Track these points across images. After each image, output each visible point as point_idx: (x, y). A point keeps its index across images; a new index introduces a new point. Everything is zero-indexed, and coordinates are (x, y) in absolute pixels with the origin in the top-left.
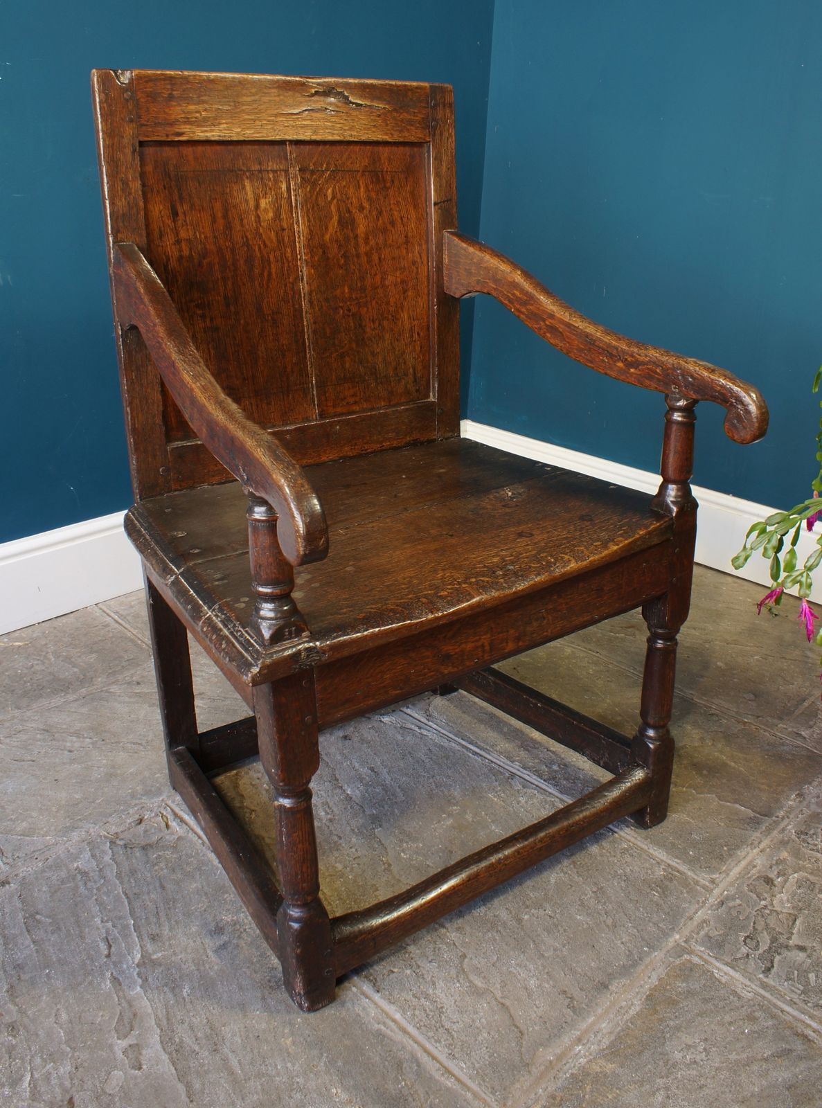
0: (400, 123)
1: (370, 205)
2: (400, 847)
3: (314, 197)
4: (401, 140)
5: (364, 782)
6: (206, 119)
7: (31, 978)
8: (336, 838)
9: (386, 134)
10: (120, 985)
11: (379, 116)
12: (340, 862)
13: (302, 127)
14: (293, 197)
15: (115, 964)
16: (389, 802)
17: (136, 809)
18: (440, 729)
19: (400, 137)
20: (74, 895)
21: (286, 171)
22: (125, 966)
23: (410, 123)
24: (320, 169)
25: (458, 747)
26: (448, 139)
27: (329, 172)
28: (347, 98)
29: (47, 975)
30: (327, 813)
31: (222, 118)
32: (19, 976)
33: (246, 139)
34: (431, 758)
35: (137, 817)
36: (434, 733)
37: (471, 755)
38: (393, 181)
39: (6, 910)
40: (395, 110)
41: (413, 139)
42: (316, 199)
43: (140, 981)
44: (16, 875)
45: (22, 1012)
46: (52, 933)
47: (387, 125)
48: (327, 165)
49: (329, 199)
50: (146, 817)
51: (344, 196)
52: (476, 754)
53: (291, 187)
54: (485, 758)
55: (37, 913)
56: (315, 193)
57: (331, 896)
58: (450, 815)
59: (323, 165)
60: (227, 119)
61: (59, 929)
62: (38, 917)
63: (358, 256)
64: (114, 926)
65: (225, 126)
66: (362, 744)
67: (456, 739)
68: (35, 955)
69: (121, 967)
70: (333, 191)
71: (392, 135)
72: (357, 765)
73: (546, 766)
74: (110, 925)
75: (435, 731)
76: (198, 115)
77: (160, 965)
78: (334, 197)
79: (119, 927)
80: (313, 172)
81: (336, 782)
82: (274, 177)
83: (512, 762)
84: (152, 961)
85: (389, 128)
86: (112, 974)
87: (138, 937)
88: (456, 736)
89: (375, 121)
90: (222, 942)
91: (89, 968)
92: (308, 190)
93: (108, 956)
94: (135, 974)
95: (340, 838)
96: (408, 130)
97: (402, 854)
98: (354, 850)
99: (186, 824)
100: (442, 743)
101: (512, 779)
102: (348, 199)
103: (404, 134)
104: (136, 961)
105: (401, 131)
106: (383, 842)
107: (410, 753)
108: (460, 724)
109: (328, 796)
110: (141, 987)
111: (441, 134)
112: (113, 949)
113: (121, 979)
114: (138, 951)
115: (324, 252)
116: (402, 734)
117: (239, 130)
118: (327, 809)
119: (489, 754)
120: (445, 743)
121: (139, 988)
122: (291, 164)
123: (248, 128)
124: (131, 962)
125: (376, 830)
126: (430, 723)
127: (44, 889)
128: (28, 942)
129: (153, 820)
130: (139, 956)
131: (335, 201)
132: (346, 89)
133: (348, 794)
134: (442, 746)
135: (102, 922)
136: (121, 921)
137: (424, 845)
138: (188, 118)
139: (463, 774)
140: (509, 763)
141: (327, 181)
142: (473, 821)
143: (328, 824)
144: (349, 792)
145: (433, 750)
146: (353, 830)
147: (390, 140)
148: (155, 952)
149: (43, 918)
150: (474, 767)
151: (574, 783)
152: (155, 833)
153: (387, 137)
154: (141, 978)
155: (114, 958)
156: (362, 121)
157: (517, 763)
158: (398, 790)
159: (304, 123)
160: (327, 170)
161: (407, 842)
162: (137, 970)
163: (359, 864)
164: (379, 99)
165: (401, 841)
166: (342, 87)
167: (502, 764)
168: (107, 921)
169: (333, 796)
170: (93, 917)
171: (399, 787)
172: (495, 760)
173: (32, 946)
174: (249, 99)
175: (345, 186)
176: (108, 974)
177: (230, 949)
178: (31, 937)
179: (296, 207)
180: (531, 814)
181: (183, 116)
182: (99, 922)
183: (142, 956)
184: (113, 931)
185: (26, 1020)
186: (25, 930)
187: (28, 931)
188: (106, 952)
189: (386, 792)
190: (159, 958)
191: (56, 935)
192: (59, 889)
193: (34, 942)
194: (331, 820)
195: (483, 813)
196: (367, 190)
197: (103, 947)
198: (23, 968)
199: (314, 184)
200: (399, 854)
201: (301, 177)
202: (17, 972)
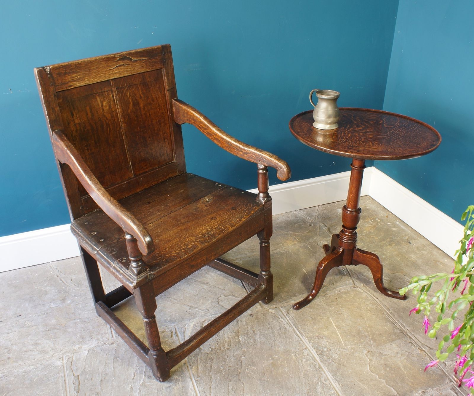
0: (152, 63)
1: (144, 96)
2: (248, 367)
3: (123, 98)
4: (153, 69)
5: (248, 336)
6: (79, 79)
7: (108, 379)
8: (226, 356)
9: (147, 69)
10: (132, 390)
11: (144, 62)
12: (223, 367)
13: (115, 73)
14: (115, 99)
15: (134, 382)
16: (253, 347)
17: (164, 326)
18: (289, 320)
19: (152, 69)
20: (132, 354)
21: (111, 90)
22: (136, 384)
23: (155, 62)
24: (124, 86)
25: (292, 331)
26: (170, 65)
27: (127, 87)
28: (131, 59)
29: (113, 380)
30: (228, 346)
31: (86, 77)
32: (105, 377)
33: (95, 82)
34: (279, 333)
35: (163, 330)
36: (286, 321)
37: (295, 335)
38: (151, 85)
39: (110, 353)
40: (149, 59)
41: (157, 68)
42: (124, 98)
43: (138, 391)
44: (117, 342)
45: (102, 390)
46: (120, 366)
47: (147, 65)
48: (126, 84)
49: (128, 97)
50: (166, 331)
51: (134, 94)
52: (297, 335)
53: (114, 96)
54: (300, 338)
55: (118, 357)
56: (123, 96)
57: (213, 379)
58: (273, 359)
59: (124, 85)
60: (87, 77)
61: (122, 365)
62: (118, 359)
63: (141, 115)
64: (139, 369)
65: (87, 79)
66: (256, 319)
67: (293, 326)
68: (112, 371)
69: (135, 384)
70: (129, 94)
71: (149, 68)
72: (249, 328)
73: (322, 348)
74: (138, 368)
75: (287, 321)
76: (76, 78)
77: (147, 387)
78: (130, 96)
79: (140, 370)
80: (121, 88)
81: (238, 334)
82: (107, 93)
83: (310, 342)
84: (145, 385)
85: (148, 66)
86: (131, 386)
87: (144, 375)
88: (294, 325)
89: (142, 65)
90: (169, 385)
91: (126, 381)
92: (120, 95)
93: (133, 379)
94: (138, 388)
95: (228, 357)
96: (155, 65)
97: (247, 370)
98: (230, 363)
99: (178, 337)
100: (287, 327)
101: (305, 350)
102: (135, 95)
103: (154, 67)
104: (140, 384)
105: (153, 66)
106: (242, 363)
107: (272, 328)
108: (298, 320)
109: (232, 339)
110: (138, 393)
111: (168, 64)
112: (135, 377)
113: (133, 388)
114: (142, 380)
115: (129, 117)
116: (273, 319)
117: (92, 80)
118: (229, 344)
119: (302, 336)
120: (288, 327)
121: (137, 393)
122: (113, 87)
123: (96, 78)
124: (138, 384)
125: (242, 358)
126: (287, 317)
127: (123, 349)
128: (112, 367)
129: (168, 332)
130: (142, 382)
131: (131, 97)
132: (130, 55)
133: (240, 340)
134: (286, 328)
135: (136, 366)
136: (142, 368)
137: (256, 369)
138: (73, 80)
139: (287, 343)
140: (308, 343)
141: (127, 90)
142: (280, 364)
143: (226, 350)
144: (241, 339)
145: (282, 329)
146: (234, 355)
147: (149, 71)
148: (147, 382)
149: (119, 360)
150: (293, 341)
151: (329, 358)
152: (166, 338)
153: (147, 70)
154: (139, 390)
155: (134, 380)
156: (138, 66)
157: (311, 343)
158: (259, 343)
159: (116, 72)
160: (126, 86)
161: (251, 366)
162: (139, 387)
163: (229, 369)
164: (143, 56)
165: (249, 364)
166: (128, 55)
167: (305, 342)
168: (138, 367)
169: (234, 339)
170: (134, 364)
171: (260, 342)
172: (303, 340)
173: (112, 368)
174: (95, 67)
175: (134, 91)
176: (130, 386)
177: (171, 388)
178: (113, 365)
179: (117, 102)
180: (304, 367)
181: (71, 79)
182: (135, 366)
183: (143, 382)
184: (138, 371)
185: (102, 393)
186: (112, 362)
187: (113, 363)
188: (133, 378)
189: (254, 343)
190: (147, 385)
191: (120, 367)
192: (128, 350)
193: (113, 367)
194: (228, 349)
195: (286, 361)
196: (142, 90)
197: (133, 375)
198: (107, 375)
199: (123, 92)
200: (246, 370)
201: (117, 91)
202: (105, 376)
